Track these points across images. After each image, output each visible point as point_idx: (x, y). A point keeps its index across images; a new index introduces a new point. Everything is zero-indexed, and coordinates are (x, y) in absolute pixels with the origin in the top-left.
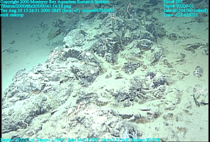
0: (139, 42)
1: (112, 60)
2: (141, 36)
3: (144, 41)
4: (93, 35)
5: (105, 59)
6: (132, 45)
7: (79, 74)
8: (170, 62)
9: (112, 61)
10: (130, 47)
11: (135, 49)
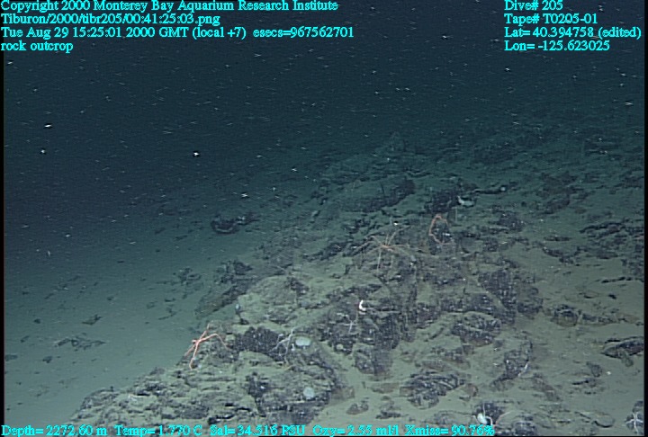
0: (459, 319)
1: (375, 366)
2: (468, 302)
3: (474, 316)
4: (324, 293)
5: (353, 361)
6: (439, 328)
7: (268, 398)
8: (552, 382)
9: (372, 369)
10: (433, 334)
11: (446, 338)
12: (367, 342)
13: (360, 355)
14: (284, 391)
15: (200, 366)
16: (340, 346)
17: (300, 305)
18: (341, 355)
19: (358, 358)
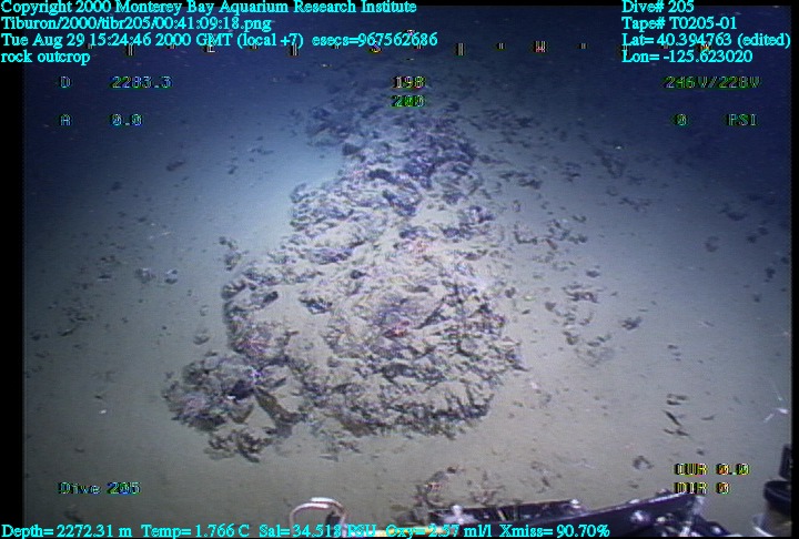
8: (488, 191)
10: (444, 170)
11: (450, 173)
19: (421, 182)
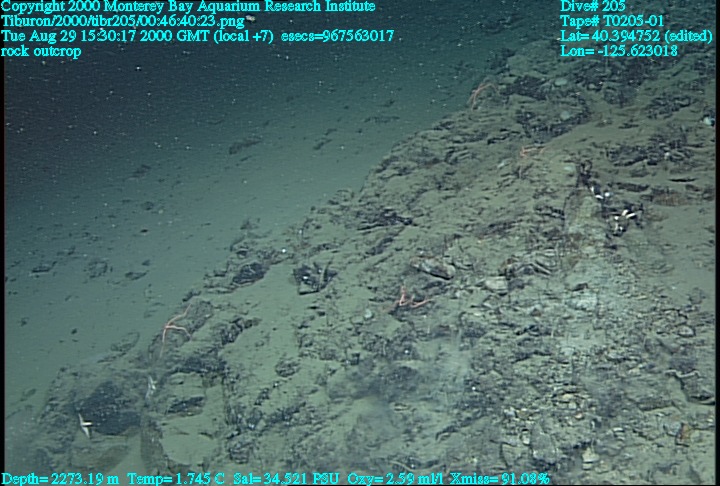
12: (614, 81)
13: (608, 91)
14: (546, 117)
15: (480, 108)
16: (592, 86)
17: (559, 61)
18: (593, 92)
19: (606, 94)
